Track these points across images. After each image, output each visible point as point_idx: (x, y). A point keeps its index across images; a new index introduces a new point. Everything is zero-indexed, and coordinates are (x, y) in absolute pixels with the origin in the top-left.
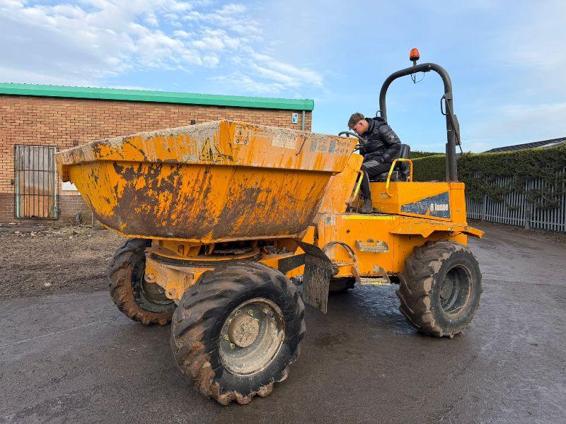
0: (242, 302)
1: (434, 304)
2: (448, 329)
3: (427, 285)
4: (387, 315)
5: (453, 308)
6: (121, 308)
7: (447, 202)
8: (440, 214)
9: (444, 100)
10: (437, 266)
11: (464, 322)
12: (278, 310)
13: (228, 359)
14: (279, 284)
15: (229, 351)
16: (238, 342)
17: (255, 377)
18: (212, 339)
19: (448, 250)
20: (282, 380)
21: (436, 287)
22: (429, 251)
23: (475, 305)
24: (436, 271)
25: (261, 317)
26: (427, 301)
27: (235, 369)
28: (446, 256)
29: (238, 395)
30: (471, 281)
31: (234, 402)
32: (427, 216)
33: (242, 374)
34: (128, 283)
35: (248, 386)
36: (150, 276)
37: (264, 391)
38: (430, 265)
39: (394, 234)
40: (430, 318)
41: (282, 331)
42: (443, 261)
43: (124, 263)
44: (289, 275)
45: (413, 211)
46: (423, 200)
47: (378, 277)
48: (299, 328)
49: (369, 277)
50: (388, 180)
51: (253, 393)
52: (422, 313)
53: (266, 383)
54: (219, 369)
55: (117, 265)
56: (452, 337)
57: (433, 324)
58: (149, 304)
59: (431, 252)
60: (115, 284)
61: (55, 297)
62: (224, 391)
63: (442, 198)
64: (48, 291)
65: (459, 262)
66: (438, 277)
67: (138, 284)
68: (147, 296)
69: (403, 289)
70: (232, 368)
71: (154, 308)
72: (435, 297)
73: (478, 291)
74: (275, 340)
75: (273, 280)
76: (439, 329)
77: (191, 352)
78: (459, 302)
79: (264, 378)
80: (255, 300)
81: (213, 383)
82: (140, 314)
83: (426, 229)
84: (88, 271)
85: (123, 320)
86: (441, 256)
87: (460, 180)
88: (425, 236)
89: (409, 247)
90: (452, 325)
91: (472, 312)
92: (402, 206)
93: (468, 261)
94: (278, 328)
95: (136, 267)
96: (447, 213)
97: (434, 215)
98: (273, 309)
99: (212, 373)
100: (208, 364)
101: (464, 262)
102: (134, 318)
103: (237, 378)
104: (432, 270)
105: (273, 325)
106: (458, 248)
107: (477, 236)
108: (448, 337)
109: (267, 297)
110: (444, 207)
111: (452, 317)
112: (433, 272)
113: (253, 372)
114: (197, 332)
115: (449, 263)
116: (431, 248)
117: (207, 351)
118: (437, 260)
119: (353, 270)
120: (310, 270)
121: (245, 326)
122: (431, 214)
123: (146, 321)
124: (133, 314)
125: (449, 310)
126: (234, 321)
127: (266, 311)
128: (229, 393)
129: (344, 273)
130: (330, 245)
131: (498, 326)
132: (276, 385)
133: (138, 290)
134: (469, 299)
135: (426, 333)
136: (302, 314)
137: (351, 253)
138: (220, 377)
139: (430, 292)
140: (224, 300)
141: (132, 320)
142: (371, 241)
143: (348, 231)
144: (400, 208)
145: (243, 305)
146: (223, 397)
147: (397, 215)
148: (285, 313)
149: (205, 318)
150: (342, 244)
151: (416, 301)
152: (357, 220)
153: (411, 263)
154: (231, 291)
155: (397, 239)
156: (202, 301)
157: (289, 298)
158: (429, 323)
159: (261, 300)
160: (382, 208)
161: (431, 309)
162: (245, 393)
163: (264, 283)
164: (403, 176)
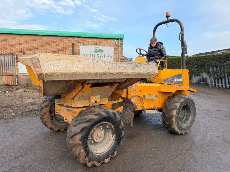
1: (177, 121)
2: (182, 131)
3: (174, 113)
5: (184, 122)
6: (45, 124)
9: (180, 34)
10: (178, 105)
11: (189, 128)
12: (113, 127)
13: (91, 148)
14: (113, 116)
15: (91, 144)
17: (103, 155)
18: (85, 140)
19: (183, 98)
20: (114, 156)
21: (178, 114)
22: (175, 99)
23: (193, 121)
24: (178, 107)
25: (106, 129)
26: (174, 119)
27: (95, 152)
28: (182, 101)
29: (96, 163)
30: (192, 111)
31: (94, 166)
32: (173, 84)
33: (97, 154)
34: (48, 114)
35: (100, 159)
36: (57, 111)
37: (106, 161)
38: (175, 104)
39: (160, 92)
40: (175, 126)
41: (114, 135)
42: (181, 103)
43: (46, 106)
44: (116, 110)
45: (168, 82)
46: (171, 77)
47: (153, 110)
49: (150, 110)
51: (102, 162)
52: (172, 124)
54: (88, 152)
55: (43, 106)
56: (184, 134)
57: (176, 129)
58: (57, 123)
59: (176, 99)
60: (42, 114)
61: (17, 120)
62: (90, 161)
64: (14, 117)
65: (187, 103)
66: (178, 109)
67: (52, 114)
68: (56, 119)
69: (164, 114)
70: (93, 152)
71: (59, 124)
72: (177, 118)
73: (195, 115)
74: (111, 139)
75: (110, 114)
76: (178, 131)
77: (76, 145)
78: (186, 120)
79: (107, 155)
80: (103, 123)
81: (85, 158)
82: (53, 127)
83: (173, 89)
84: (31, 108)
85: (46, 129)
86: (180, 100)
88: (173, 92)
89: (166, 96)
90: (184, 129)
91: (192, 124)
93: (191, 103)
95: (51, 107)
97: (176, 83)
99: (85, 154)
100: (83, 150)
101: (189, 103)
102: (51, 128)
103: (95, 156)
104: (176, 106)
105: (110, 133)
106: (187, 97)
107: (194, 92)
108: (182, 134)
109: (108, 121)
110: (180, 80)
111: (184, 126)
113: (102, 153)
114: (79, 137)
115: (184, 103)
116: (176, 97)
117: (83, 145)
118: (178, 102)
119: (143, 107)
120: (125, 108)
123: (56, 129)
124: (50, 127)
125: (182, 123)
127: (107, 127)
128: (92, 162)
129: (139, 108)
130: (133, 97)
131: (202, 129)
133: (52, 116)
134: (191, 118)
135: (173, 133)
136: (123, 128)
137: (142, 100)
138: (88, 155)
139: (175, 115)
140: (90, 123)
141: (49, 129)
142: (150, 95)
143: (141, 91)
144: (162, 81)
145: (98, 125)
146: (89, 164)
147: (161, 83)
148: (115, 128)
149: (82, 131)
150: (138, 96)
151: (170, 119)
152: (144, 86)
153: (167, 104)
154: (93, 119)
155: (161, 94)
156: (80, 123)
157: (117, 121)
158: (175, 128)
159: (106, 122)
160: (154, 81)
161: (175, 123)
162: (99, 162)
163: (107, 115)
164: (163, 67)
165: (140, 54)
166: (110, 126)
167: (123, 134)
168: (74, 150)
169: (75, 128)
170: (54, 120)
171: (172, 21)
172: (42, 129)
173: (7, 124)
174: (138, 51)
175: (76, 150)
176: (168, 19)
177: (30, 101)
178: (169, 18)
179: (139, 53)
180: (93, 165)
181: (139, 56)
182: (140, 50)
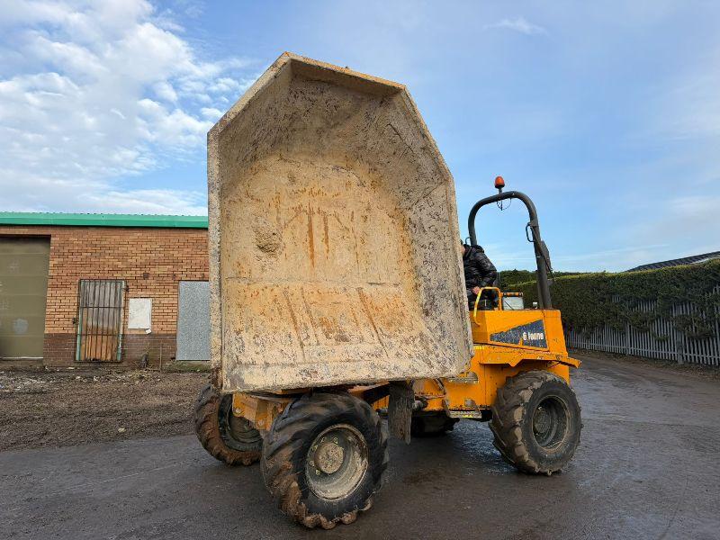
0: (327, 426)
1: (526, 436)
2: (544, 465)
3: (518, 415)
4: (486, 456)
5: (551, 443)
6: (206, 447)
7: (542, 331)
8: (535, 343)
9: (529, 227)
10: (527, 395)
12: (361, 437)
14: (363, 411)
16: (323, 468)
17: (339, 503)
19: (539, 380)
20: (365, 509)
21: (526, 417)
22: (520, 380)
23: (575, 440)
24: (527, 400)
25: (346, 446)
26: (518, 432)
27: (321, 494)
28: (537, 385)
29: (323, 519)
30: (568, 414)
32: (520, 345)
34: (215, 418)
35: (332, 511)
37: (347, 518)
38: (520, 394)
39: (485, 365)
40: (523, 451)
41: (365, 460)
42: (534, 390)
43: (212, 398)
44: (375, 406)
45: (503, 340)
46: (514, 329)
47: (469, 411)
48: (383, 457)
49: (461, 411)
50: (476, 309)
51: (337, 519)
52: (514, 445)
53: (350, 510)
55: (205, 400)
56: (549, 474)
57: (526, 457)
58: (234, 442)
59: (522, 381)
60: (201, 419)
61: (132, 442)
62: (309, 513)
63: (536, 326)
64: (124, 436)
65: (552, 393)
66: (528, 406)
67: (224, 419)
68: (233, 433)
69: (494, 421)
71: (239, 446)
72: (527, 429)
73: (578, 425)
74: (358, 468)
75: (356, 407)
76: (533, 463)
78: (558, 437)
79: (348, 505)
80: (340, 426)
81: (300, 503)
82: (224, 452)
83: (513, 358)
85: (208, 459)
86: (531, 384)
87: (555, 307)
88: (513, 364)
89: (500, 378)
90: (549, 461)
91: (570, 448)
92: (491, 336)
93: (562, 392)
94: (362, 456)
96: (543, 343)
97: (527, 345)
98: (357, 437)
99: (299, 493)
101: (558, 393)
102: (218, 457)
104: (522, 399)
105: (357, 454)
106: (551, 378)
107: (574, 366)
108: (545, 474)
109: (350, 423)
111: (548, 452)
112: (523, 402)
115: (541, 393)
116: (524, 377)
118: (527, 389)
119: (443, 403)
121: (330, 453)
122: (524, 343)
125: (547, 445)
126: (319, 448)
127: (350, 439)
128: (314, 516)
129: (434, 406)
132: (360, 514)
133: (223, 425)
134: (567, 433)
135: (523, 471)
139: (521, 422)
141: (215, 459)
144: (489, 337)
147: (486, 344)
151: (508, 433)
153: (502, 394)
155: (488, 371)
158: (523, 456)
161: (522, 441)
170: (229, 436)
171: (510, 195)
176: (500, 191)
178: (504, 190)
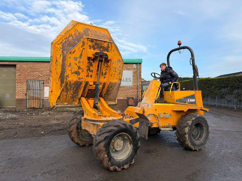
1: (189, 137)
2: (196, 147)
3: (187, 130)
5: (198, 139)
6: (72, 140)
7: (194, 98)
8: (192, 103)
9: (191, 60)
10: (190, 122)
11: (202, 144)
12: (130, 137)
14: (130, 128)
15: (113, 152)
16: (116, 149)
17: (123, 161)
18: (107, 146)
19: (194, 117)
20: (132, 163)
21: (190, 131)
22: (187, 117)
23: (207, 138)
24: (190, 125)
25: (124, 140)
26: (187, 136)
27: (116, 158)
28: (194, 119)
29: (117, 168)
30: (204, 128)
32: (186, 104)
33: (118, 160)
34: (75, 130)
35: (120, 164)
37: (126, 167)
38: (187, 122)
39: (174, 111)
40: (188, 143)
41: (132, 145)
42: (192, 120)
43: (74, 123)
44: (134, 125)
45: (181, 102)
49: (165, 127)
50: (171, 90)
51: (122, 167)
52: (185, 141)
53: (126, 164)
54: (110, 158)
55: (71, 124)
56: (198, 150)
57: (190, 145)
58: (82, 138)
60: (70, 130)
62: (112, 166)
63: (192, 97)
64: (43, 135)
65: (199, 121)
66: (190, 127)
67: (78, 131)
68: (82, 135)
69: (178, 132)
70: (114, 158)
71: (84, 140)
72: (190, 135)
73: (208, 132)
74: (129, 148)
75: (128, 126)
76: (192, 147)
77: (101, 151)
78: (200, 137)
79: (126, 162)
80: (122, 133)
81: (108, 163)
82: (79, 142)
83: (185, 108)
85: (73, 144)
86: (192, 118)
87: (199, 90)
88: (185, 111)
89: (179, 116)
90: (198, 146)
91: (206, 140)
93: (203, 121)
94: (130, 144)
95: (78, 124)
96: (195, 103)
97: (190, 103)
99: (108, 159)
100: (106, 156)
101: (201, 121)
103: (116, 161)
104: (188, 124)
105: (128, 143)
106: (198, 116)
108: (196, 150)
109: (126, 132)
110: (193, 100)
111: (197, 142)
113: (122, 159)
114: (102, 144)
115: (195, 121)
117: (106, 151)
118: (190, 120)
120: (141, 124)
121: (118, 143)
122: (188, 103)
123: (81, 144)
124: (77, 142)
125: (196, 140)
126: (114, 141)
127: (126, 138)
129: (155, 126)
130: (149, 115)
133: (78, 133)
134: (204, 135)
136: (139, 139)
137: (157, 118)
138: (110, 160)
139: (188, 132)
140: (111, 133)
141: (76, 144)
142: (165, 113)
143: (156, 110)
144: (175, 101)
145: (118, 135)
146: (112, 168)
147: (174, 103)
148: (132, 138)
149: (105, 139)
150: (154, 115)
151: (183, 136)
152: (159, 106)
153: (180, 122)
154: (113, 130)
155: (175, 113)
156: (103, 133)
157: (134, 133)
158: (188, 145)
159: (124, 133)
160: (169, 101)
161: (188, 139)
162: (119, 167)
163: (125, 127)
164: (177, 89)
165: (155, 77)
166: (128, 137)
167: (139, 144)
168: (99, 155)
169: (99, 137)
171: (184, 48)
172: (69, 144)
173: (38, 140)
174: (153, 75)
175: (101, 155)
176: (180, 46)
177: (55, 122)
178: (181, 46)
179: (153, 77)
180: (115, 170)
181: (154, 79)
182: (155, 74)
